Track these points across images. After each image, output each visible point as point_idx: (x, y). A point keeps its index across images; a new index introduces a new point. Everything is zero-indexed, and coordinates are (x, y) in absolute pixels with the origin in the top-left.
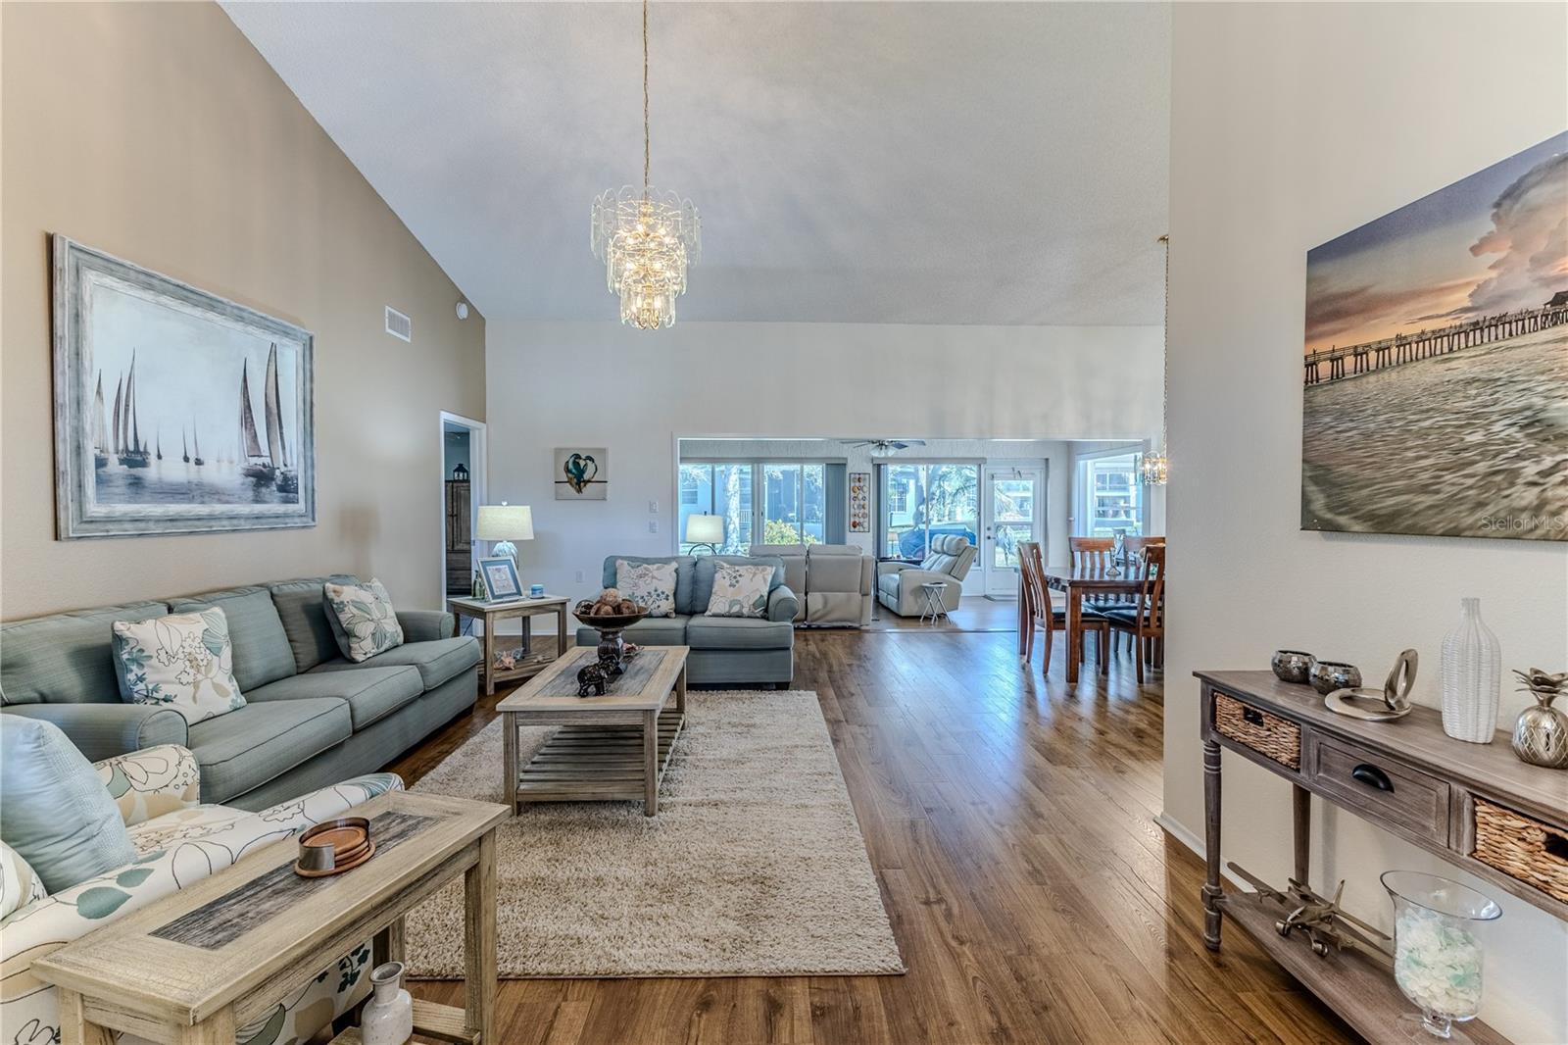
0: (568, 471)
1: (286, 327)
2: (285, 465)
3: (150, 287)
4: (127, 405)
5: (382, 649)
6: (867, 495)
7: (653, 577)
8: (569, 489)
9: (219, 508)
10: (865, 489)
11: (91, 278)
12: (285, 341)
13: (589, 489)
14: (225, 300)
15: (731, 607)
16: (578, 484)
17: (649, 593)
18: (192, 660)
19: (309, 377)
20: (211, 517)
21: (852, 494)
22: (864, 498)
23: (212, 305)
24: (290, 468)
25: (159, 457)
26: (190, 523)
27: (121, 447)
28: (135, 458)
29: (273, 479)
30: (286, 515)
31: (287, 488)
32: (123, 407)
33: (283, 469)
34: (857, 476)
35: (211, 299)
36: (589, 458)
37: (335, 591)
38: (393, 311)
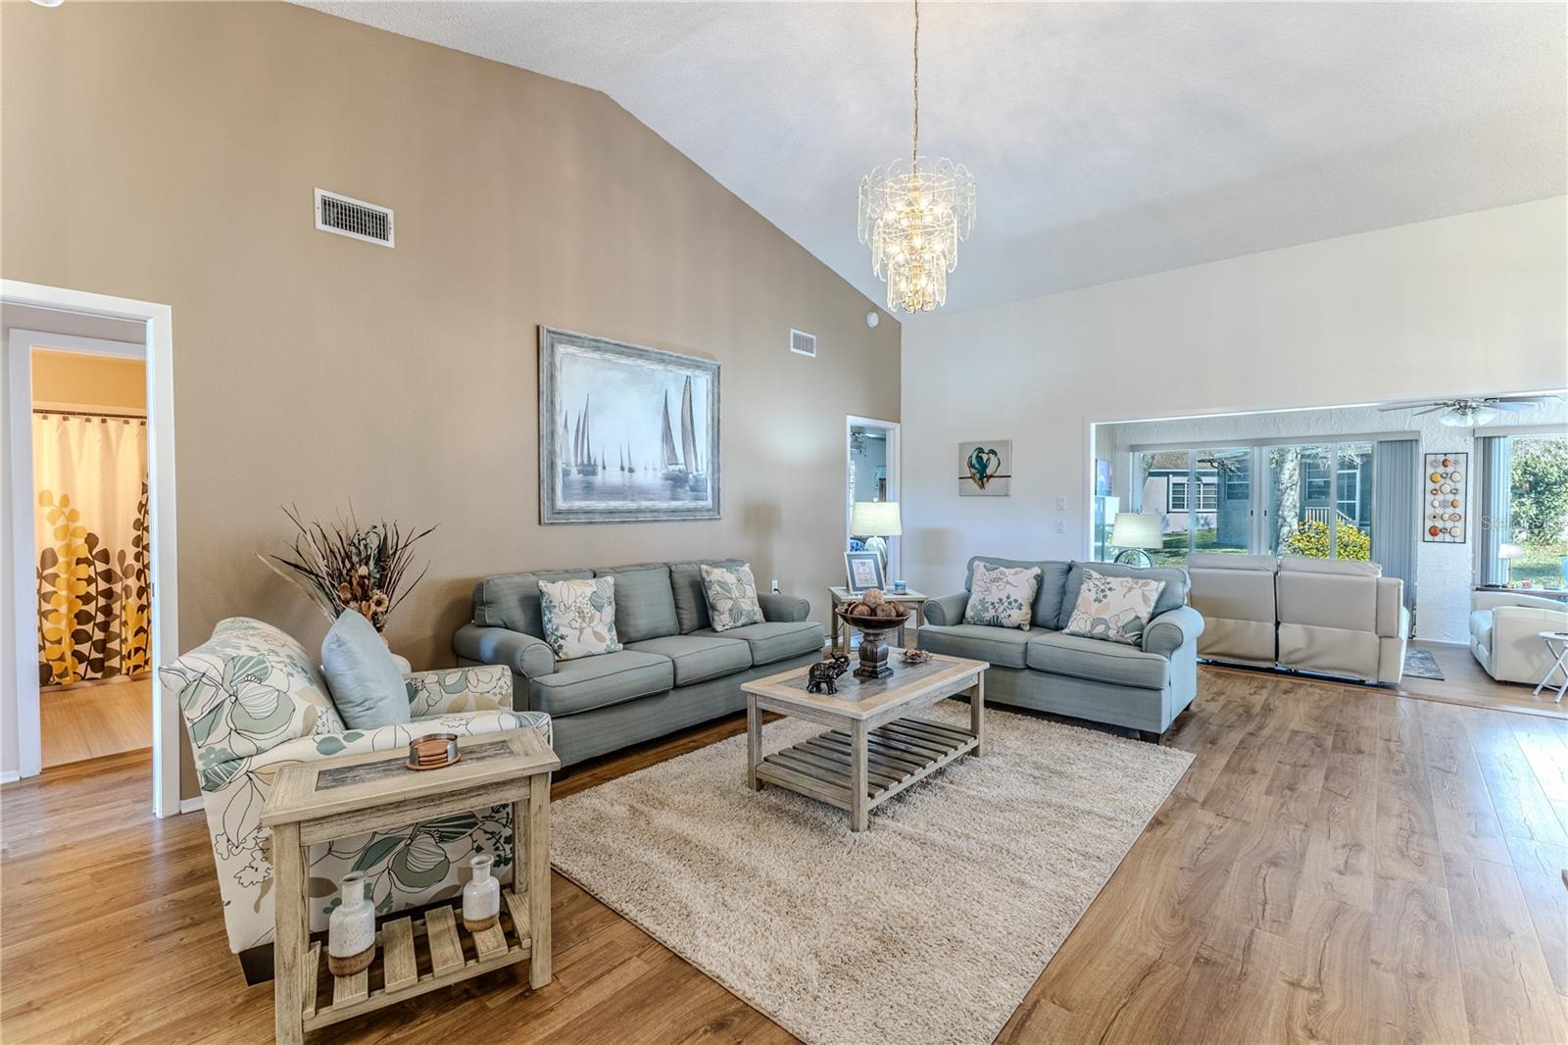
0: (971, 466)
1: (697, 361)
2: (697, 470)
3: (597, 349)
4: (583, 433)
5: (739, 624)
6: (1461, 486)
7: (1008, 583)
8: (972, 485)
9: (645, 504)
10: (1456, 477)
11: (561, 349)
12: (697, 372)
13: (992, 484)
14: (650, 349)
15: (1093, 626)
16: (981, 479)
17: (1001, 600)
18: (580, 612)
19: (716, 400)
20: (639, 511)
21: (1430, 486)
22: (1455, 492)
23: (641, 354)
24: (701, 473)
25: (604, 468)
26: (622, 515)
27: (579, 461)
28: (589, 469)
29: (687, 481)
30: (696, 510)
31: (696, 490)
32: (581, 434)
33: (695, 473)
34: (1441, 458)
35: (639, 350)
36: (992, 452)
37: (706, 572)
38: (797, 332)
